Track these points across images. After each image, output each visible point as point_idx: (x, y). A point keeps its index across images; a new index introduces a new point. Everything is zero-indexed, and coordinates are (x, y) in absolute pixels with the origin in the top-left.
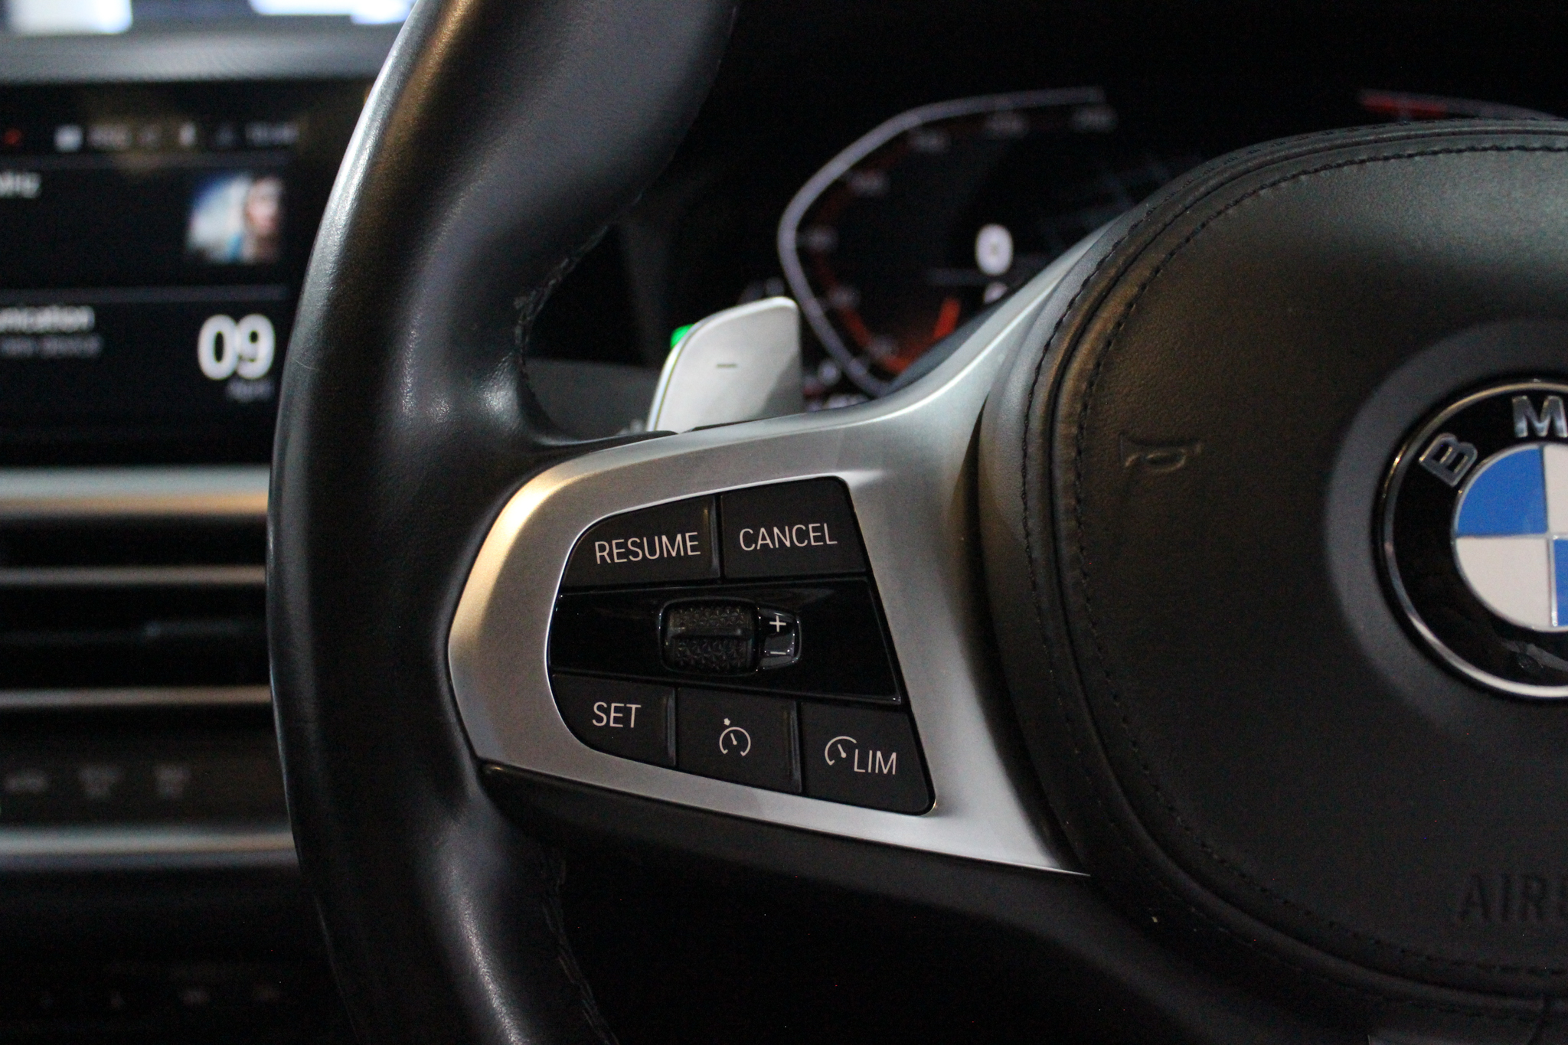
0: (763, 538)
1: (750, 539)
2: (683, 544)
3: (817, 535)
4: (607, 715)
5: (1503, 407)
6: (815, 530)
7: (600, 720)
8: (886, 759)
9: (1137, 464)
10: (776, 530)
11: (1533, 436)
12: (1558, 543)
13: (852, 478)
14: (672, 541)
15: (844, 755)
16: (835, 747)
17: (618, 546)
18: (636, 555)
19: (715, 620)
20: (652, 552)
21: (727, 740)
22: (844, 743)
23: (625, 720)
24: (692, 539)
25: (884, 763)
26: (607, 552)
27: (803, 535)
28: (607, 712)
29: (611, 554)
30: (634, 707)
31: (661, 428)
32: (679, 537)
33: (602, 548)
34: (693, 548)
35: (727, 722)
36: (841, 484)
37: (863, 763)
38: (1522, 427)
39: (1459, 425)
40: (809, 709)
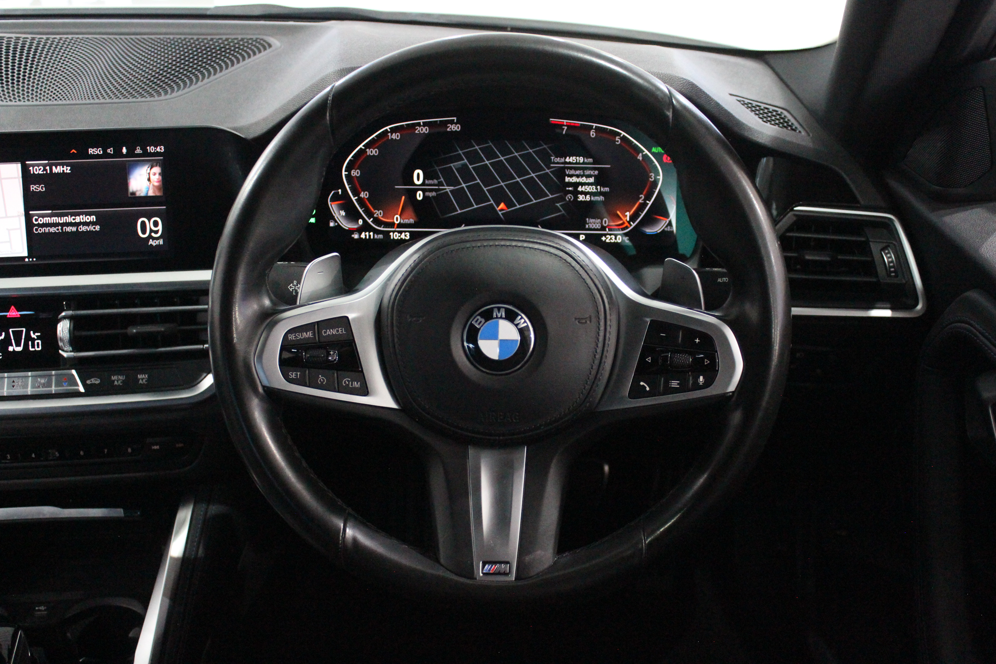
0: (328, 332)
1: (325, 332)
2: (309, 334)
3: (341, 331)
4: (293, 375)
5: (492, 310)
6: (341, 330)
7: (291, 376)
8: (357, 383)
9: (411, 321)
10: (331, 330)
11: (497, 317)
12: (501, 340)
13: (351, 316)
14: (307, 334)
15: (347, 383)
16: (345, 381)
17: (294, 335)
18: (298, 337)
19: (315, 353)
20: (302, 336)
21: (320, 380)
22: (348, 381)
23: (297, 376)
24: (311, 333)
25: (356, 385)
26: (291, 337)
27: (338, 331)
28: (292, 374)
29: (292, 337)
30: (299, 373)
31: (302, 304)
32: (308, 333)
33: (290, 336)
34: (312, 335)
35: (320, 376)
36: (347, 318)
37: (352, 385)
38: (495, 316)
39: (481, 315)
40: (339, 373)
